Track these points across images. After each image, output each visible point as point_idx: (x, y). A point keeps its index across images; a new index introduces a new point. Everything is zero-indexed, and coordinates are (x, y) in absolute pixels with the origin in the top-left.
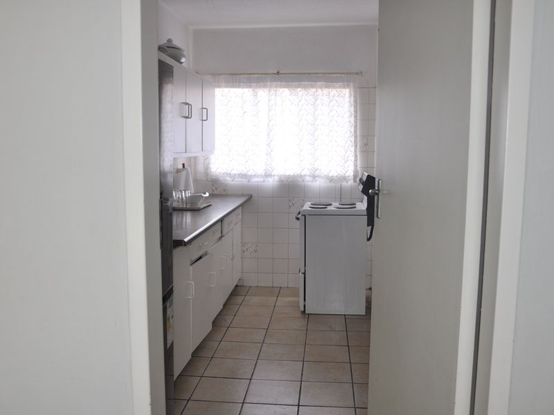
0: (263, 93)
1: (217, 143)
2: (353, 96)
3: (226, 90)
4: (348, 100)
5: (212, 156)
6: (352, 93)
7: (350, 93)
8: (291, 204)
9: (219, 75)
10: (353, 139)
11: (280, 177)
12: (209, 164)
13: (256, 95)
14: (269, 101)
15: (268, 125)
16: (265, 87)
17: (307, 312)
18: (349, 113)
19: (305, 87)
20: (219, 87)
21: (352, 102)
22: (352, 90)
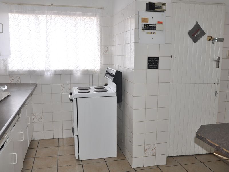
0: (42, 18)
1: (12, 49)
2: (99, 21)
3: (17, 15)
4: (96, 24)
5: (9, 59)
6: (98, 19)
7: (97, 19)
8: (62, 88)
9: (11, 4)
10: (99, 48)
11: (55, 71)
12: (7, 64)
13: (38, 19)
14: (47, 23)
15: (47, 39)
16: (43, 13)
17: (80, 159)
18: (97, 32)
19: (69, 15)
20: (12, 12)
21: (99, 25)
22: (98, 18)
